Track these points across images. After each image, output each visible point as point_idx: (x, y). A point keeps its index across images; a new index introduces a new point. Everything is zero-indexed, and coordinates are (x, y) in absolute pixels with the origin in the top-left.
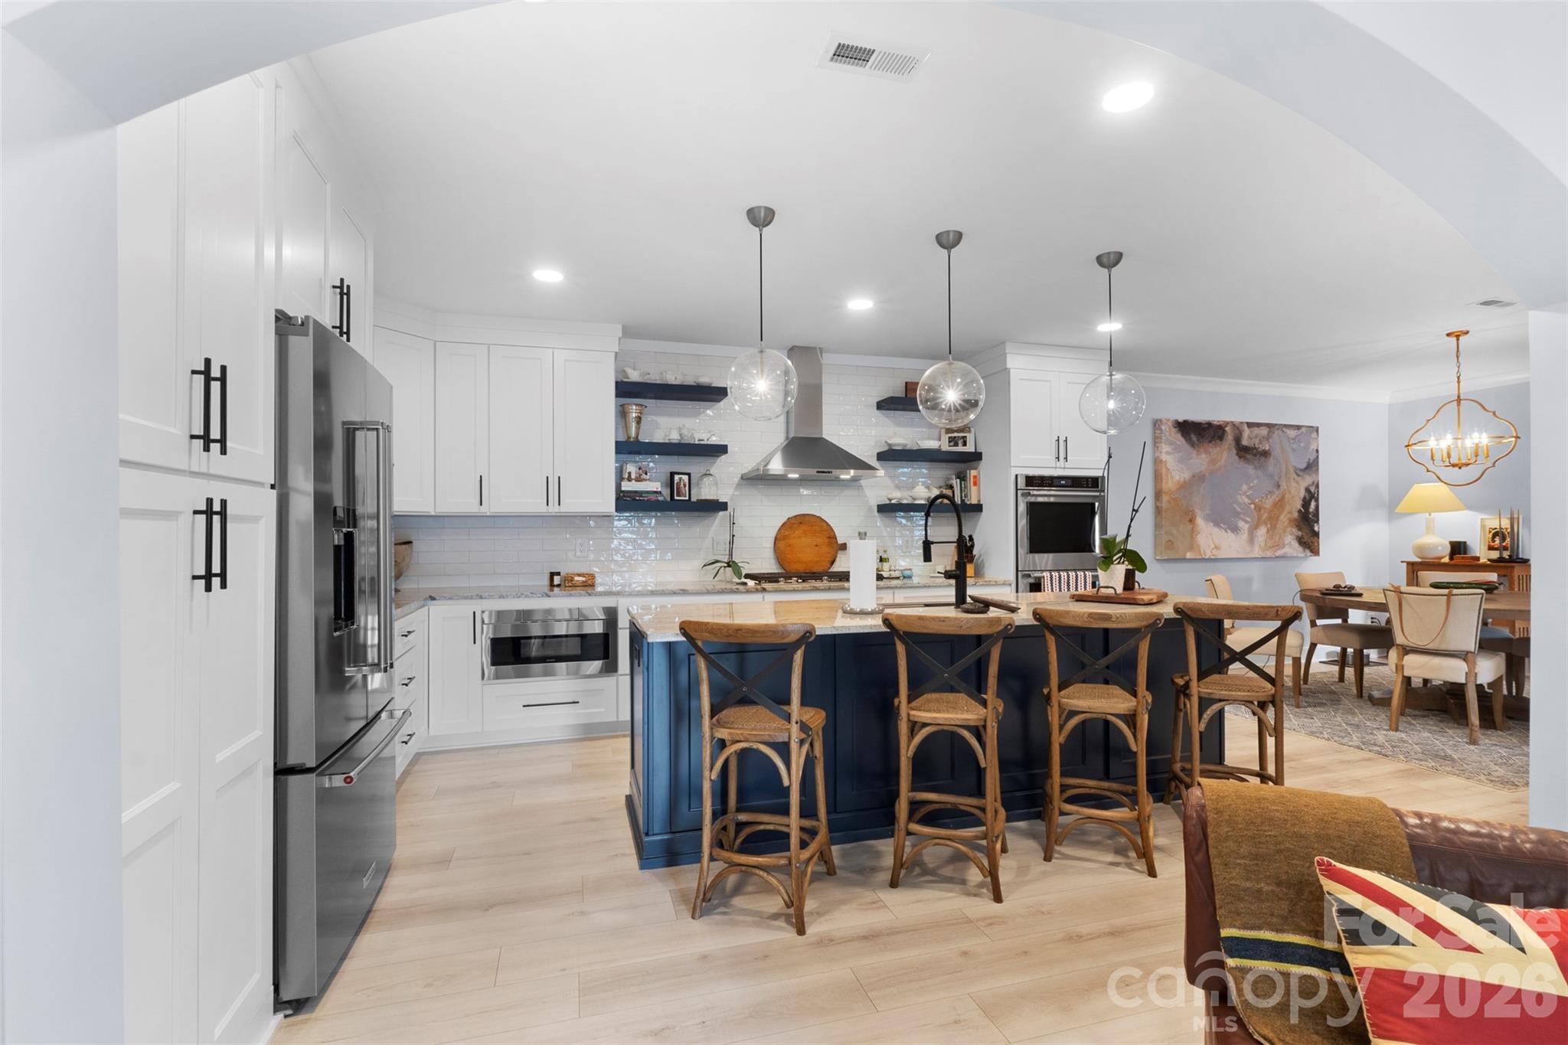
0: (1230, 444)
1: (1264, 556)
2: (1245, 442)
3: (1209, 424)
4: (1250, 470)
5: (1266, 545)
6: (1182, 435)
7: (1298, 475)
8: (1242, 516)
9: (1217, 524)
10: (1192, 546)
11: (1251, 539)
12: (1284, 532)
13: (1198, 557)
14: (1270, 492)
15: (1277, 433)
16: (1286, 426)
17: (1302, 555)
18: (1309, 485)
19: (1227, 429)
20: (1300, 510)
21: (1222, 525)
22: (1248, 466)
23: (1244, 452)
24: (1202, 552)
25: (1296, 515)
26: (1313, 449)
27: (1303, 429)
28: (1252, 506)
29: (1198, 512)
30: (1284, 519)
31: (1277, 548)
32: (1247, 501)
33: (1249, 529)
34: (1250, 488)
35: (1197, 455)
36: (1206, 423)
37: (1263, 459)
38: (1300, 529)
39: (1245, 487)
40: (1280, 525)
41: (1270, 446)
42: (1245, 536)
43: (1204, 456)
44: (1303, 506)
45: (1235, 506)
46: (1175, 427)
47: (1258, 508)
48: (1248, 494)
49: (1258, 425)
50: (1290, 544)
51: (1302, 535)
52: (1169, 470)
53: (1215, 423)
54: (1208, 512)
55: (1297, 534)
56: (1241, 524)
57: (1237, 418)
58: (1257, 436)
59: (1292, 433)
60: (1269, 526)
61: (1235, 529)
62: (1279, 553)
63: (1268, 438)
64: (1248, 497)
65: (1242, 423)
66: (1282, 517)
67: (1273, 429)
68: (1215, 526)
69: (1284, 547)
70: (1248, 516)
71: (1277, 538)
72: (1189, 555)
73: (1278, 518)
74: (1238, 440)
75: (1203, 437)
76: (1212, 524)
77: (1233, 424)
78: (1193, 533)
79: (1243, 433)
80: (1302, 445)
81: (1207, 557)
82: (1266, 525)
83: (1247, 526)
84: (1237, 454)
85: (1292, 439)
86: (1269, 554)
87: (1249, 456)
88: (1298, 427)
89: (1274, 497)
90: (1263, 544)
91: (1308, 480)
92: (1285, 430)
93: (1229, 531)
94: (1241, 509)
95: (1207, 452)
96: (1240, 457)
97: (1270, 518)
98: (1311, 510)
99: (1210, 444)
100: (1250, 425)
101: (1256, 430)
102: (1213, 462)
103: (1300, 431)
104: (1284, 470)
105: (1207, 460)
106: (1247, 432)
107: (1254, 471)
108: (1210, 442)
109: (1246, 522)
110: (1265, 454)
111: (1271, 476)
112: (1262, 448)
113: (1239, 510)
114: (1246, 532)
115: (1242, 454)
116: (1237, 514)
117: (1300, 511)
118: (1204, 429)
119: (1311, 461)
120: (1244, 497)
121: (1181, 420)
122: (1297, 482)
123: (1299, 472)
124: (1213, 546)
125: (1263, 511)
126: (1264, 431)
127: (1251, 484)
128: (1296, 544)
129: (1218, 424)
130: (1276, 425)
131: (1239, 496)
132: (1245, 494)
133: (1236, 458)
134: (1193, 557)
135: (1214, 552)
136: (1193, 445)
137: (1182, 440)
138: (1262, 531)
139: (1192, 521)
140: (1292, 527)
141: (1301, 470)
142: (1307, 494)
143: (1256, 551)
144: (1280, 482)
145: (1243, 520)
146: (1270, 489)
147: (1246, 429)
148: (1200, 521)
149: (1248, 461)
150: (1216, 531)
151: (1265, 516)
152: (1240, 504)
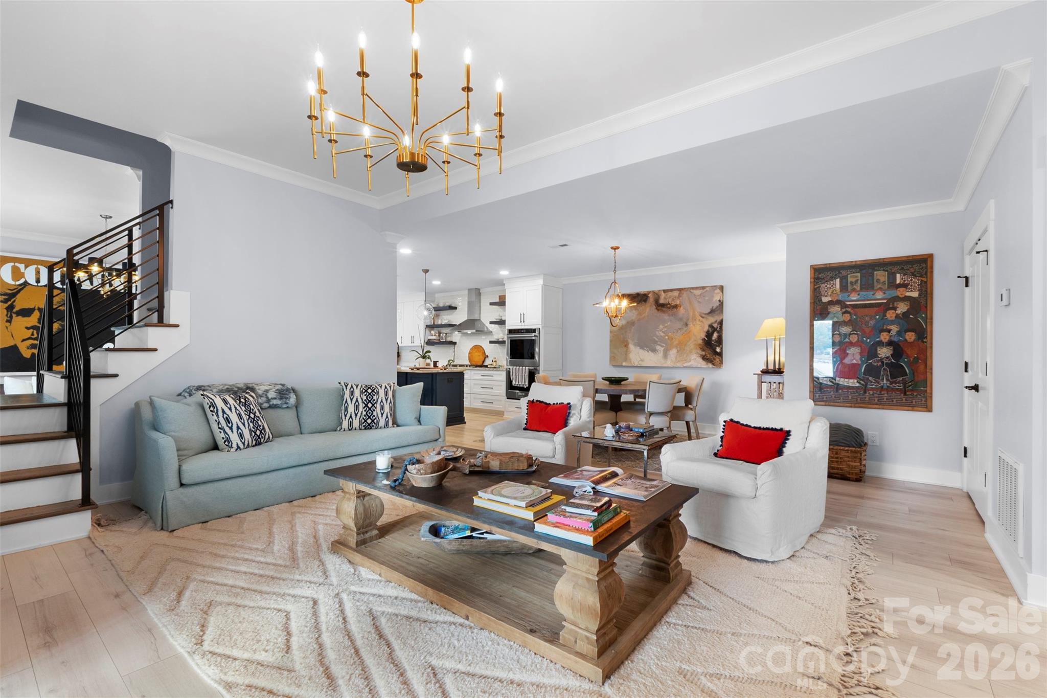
0: (651, 303)
1: (674, 366)
2: (662, 301)
3: (638, 294)
4: (665, 317)
5: (676, 359)
8: (659, 343)
9: (642, 348)
10: (626, 360)
11: (665, 356)
12: (691, 352)
13: (630, 365)
14: (680, 329)
15: (685, 295)
16: (693, 288)
17: (705, 367)
18: (712, 323)
19: (650, 295)
21: (645, 348)
22: (663, 314)
23: (661, 306)
24: (632, 362)
25: (700, 342)
27: (708, 289)
28: (667, 337)
29: (630, 341)
30: (691, 344)
31: (685, 361)
32: (662, 334)
33: (664, 350)
34: (665, 327)
36: (636, 294)
37: (674, 309)
38: (703, 350)
39: (661, 327)
40: (687, 348)
41: (680, 301)
42: (661, 354)
43: (634, 311)
44: (706, 336)
45: (655, 338)
47: (671, 338)
48: (663, 330)
49: (671, 290)
50: (695, 359)
51: (705, 354)
53: (642, 293)
54: (636, 341)
55: (701, 353)
56: (658, 347)
57: (655, 289)
58: (670, 297)
59: (697, 292)
60: (679, 349)
61: (654, 350)
62: (686, 365)
63: (679, 296)
64: (664, 332)
65: (660, 290)
66: (689, 343)
67: (682, 292)
69: (690, 361)
70: (663, 343)
71: (684, 356)
72: (624, 364)
73: (686, 344)
74: (657, 302)
75: (633, 302)
76: (639, 348)
77: (654, 292)
78: (627, 352)
79: (660, 296)
80: (707, 298)
81: (635, 365)
82: (677, 348)
83: (663, 349)
84: (656, 309)
85: (697, 295)
86: (679, 365)
87: (664, 309)
88: (703, 288)
89: (682, 332)
90: (674, 359)
91: (711, 320)
92: (692, 291)
93: (650, 351)
95: (637, 309)
96: (658, 310)
97: (679, 343)
98: (713, 338)
99: (638, 305)
100: (665, 291)
101: (670, 294)
102: (640, 314)
103: (705, 290)
104: (691, 315)
105: (636, 314)
106: (663, 295)
107: (668, 317)
108: (638, 303)
109: (662, 346)
110: (676, 307)
111: (681, 319)
112: (674, 303)
113: (657, 339)
114: (662, 352)
115: (660, 308)
116: (656, 342)
117: (704, 340)
118: (635, 297)
119: (714, 308)
120: (660, 333)
122: (702, 321)
123: (704, 316)
124: (639, 359)
125: (674, 340)
126: (676, 294)
127: (666, 325)
128: (701, 360)
129: (646, 293)
130: (684, 288)
131: (657, 332)
132: (661, 330)
133: (656, 311)
134: (627, 365)
135: (640, 362)
138: (673, 353)
139: (626, 346)
140: (696, 348)
141: (705, 314)
142: (710, 329)
143: (669, 363)
144: (688, 323)
145: (659, 345)
146: (680, 327)
147: (663, 293)
148: (631, 346)
149: (664, 312)
150: (641, 351)
151: (676, 343)
152: (657, 337)
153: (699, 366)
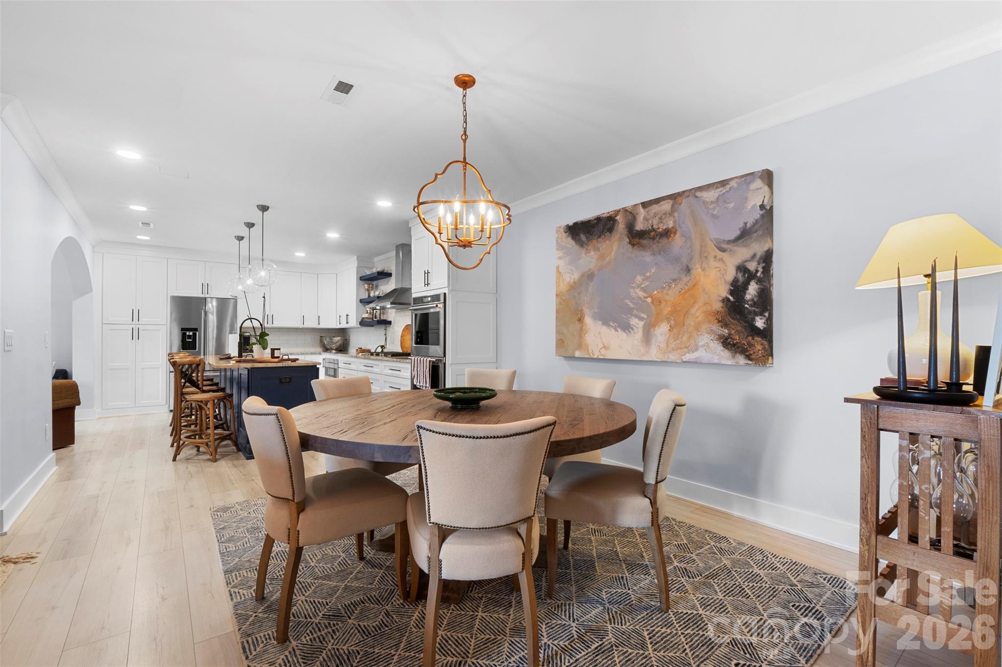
0: (621, 234)
1: (664, 359)
2: (640, 226)
3: (599, 219)
4: (647, 257)
5: (668, 346)
6: (572, 238)
7: (723, 250)
8: (635, 312)
9: (606, 323)
10: (580, 345)
11: (647, 338)
12: (697, 328)
13: (586, 357)
14: (674, 280)
15: (684, 205)
16: (700, 189)
17: (729, 363)
18: (746, 261)
19: (618, 218)
20: (728, 299)
21: (611, 324)
22: (643, 253)
23: (637, 237)
24: (590, 351)
25: (718, 306)
26: (754, 206)
27: (733, 184)
28: (649, 300)
29: (587, 311)
30: (698, 313)
31: (686, 350)
32: (641, 294)
33: (644, 327)
34: (646, 279)
35: (586, 254)
36: (596, 219)
37: (664, 240)
38: (725, 325)
39: (639, 278)
40: (690, 322)
41: (675, 222)
42: (639, 334)
43: (592, 253)
44: (732, 293)
45: (628, 302)
46: (566, 232)
47: (657, 302)
48: (643, 286)
49: (657, 201)
50: (707, 345)
51: (730, 334)
52: (561, 273)
53: (604, 215)
54: (596, 311)
55: (720, 332)
56: (634, 321)
57: (628, 203)
58: (655, 215)
59: (710, 196)
60: (673, 322)
61: (627, 328)
62: (688, 357)
63: (674, 211)
64: (644, 290)
65: (636, 205)
66: (693, 310)
67: (679, 199)
68: (603, 324)
69: (697, 350)
70: (643, 313)
71: (685, 338)
72: (577, 354)
73: (687, 313)
74: (630, 227)
75: (592, 235)
76: (600, 323)
77: (625, 210)
78: (582, 332)
79: (637, 217)
80: (732, 205)
81: (595, 357)
82: (668, 322)
83: (642, 323)
84: (630, 243)
85: (712, 202)
86: (672, 357)
87: (644, 242)
88: (723, 183)
89: (680, 286)
90: (663, 346)
91: (743, 253)
92: (698, 194)
93: (619, 330)
94: (633, 303)
95: (596, 249)
96: (633, 245)
97: (674, 312)
98: (748, 297)
99: (599, 239)
100: (645, 205)
101: (655, 208)
102: (602, 257)
103: (728, 187)
104: (697, 247)
105: (596, 257)
106: (642, 214)
107: (652, 257)
108: (599, 237)
109: (641, 319)
110: (667, 233)
111: (677, 260)
112: (662, 227)
113: (631, 305)
114: (641, 331)
115: (636, 240)
116: (629, 311)
117: (725, 300)
118: (593, 226)
119: (749, 225)
120: (638, 291)
121: (571, 223)
122: (721, 260)
123: (725, 246)
124: (601, 345)
125: (663, 305)
126: (666, 206)
127: (648, 274)
128: (718, 347)
129: (608, 215)
130: (684, 192)
131: (632, 290)
132: (639, 286)
133: (629, 246)
134: (582, 356)
135: (603, 351)
136: (581, 244)
137: (572, 242)
138: (662, 331)
139: (580, 320)
140: (710, 322)
141: (730, 243)
142: (740, 276)
143: (654, 354)
144: (691, 266)
145: (636, 316)
146: (675, 276)
147: (641, 210)
148: (588, 320)
149: (643, 247)
150: (604, 329)
151: (667, 310)
152: (632, 299)
153: (716, 361)
